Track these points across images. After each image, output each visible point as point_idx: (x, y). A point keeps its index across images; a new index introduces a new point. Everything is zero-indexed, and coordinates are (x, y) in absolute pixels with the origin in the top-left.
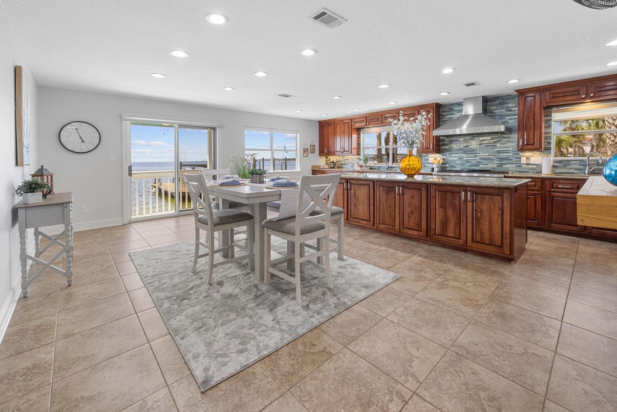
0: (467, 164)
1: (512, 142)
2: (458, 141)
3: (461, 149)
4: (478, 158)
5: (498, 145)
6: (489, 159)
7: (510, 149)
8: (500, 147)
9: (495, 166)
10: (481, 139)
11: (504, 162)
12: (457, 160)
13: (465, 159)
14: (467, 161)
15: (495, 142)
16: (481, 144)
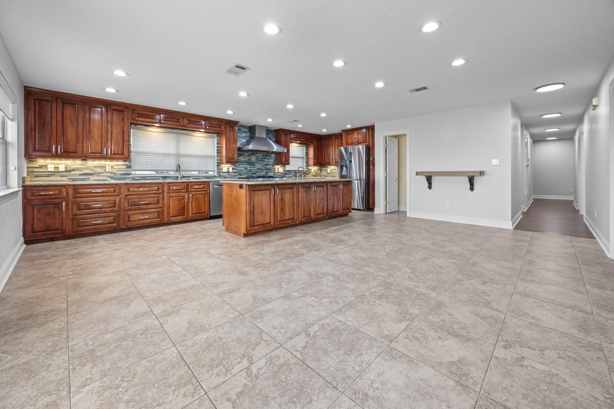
0: (250, 173)
1: (272, 159)
2: (243, 155)
3: (245, 162)
4: (256, 168)
5: (266, 160)
6: (261, 169)
7: (271, 163)
8: (267, 162)
9: (264, 174)
10: (257, 155)
11: (268, 171)
12: (243, 170)
13: (248, 169)
14: (250, 171)
15: (264, 158)
16: (257, 159)
